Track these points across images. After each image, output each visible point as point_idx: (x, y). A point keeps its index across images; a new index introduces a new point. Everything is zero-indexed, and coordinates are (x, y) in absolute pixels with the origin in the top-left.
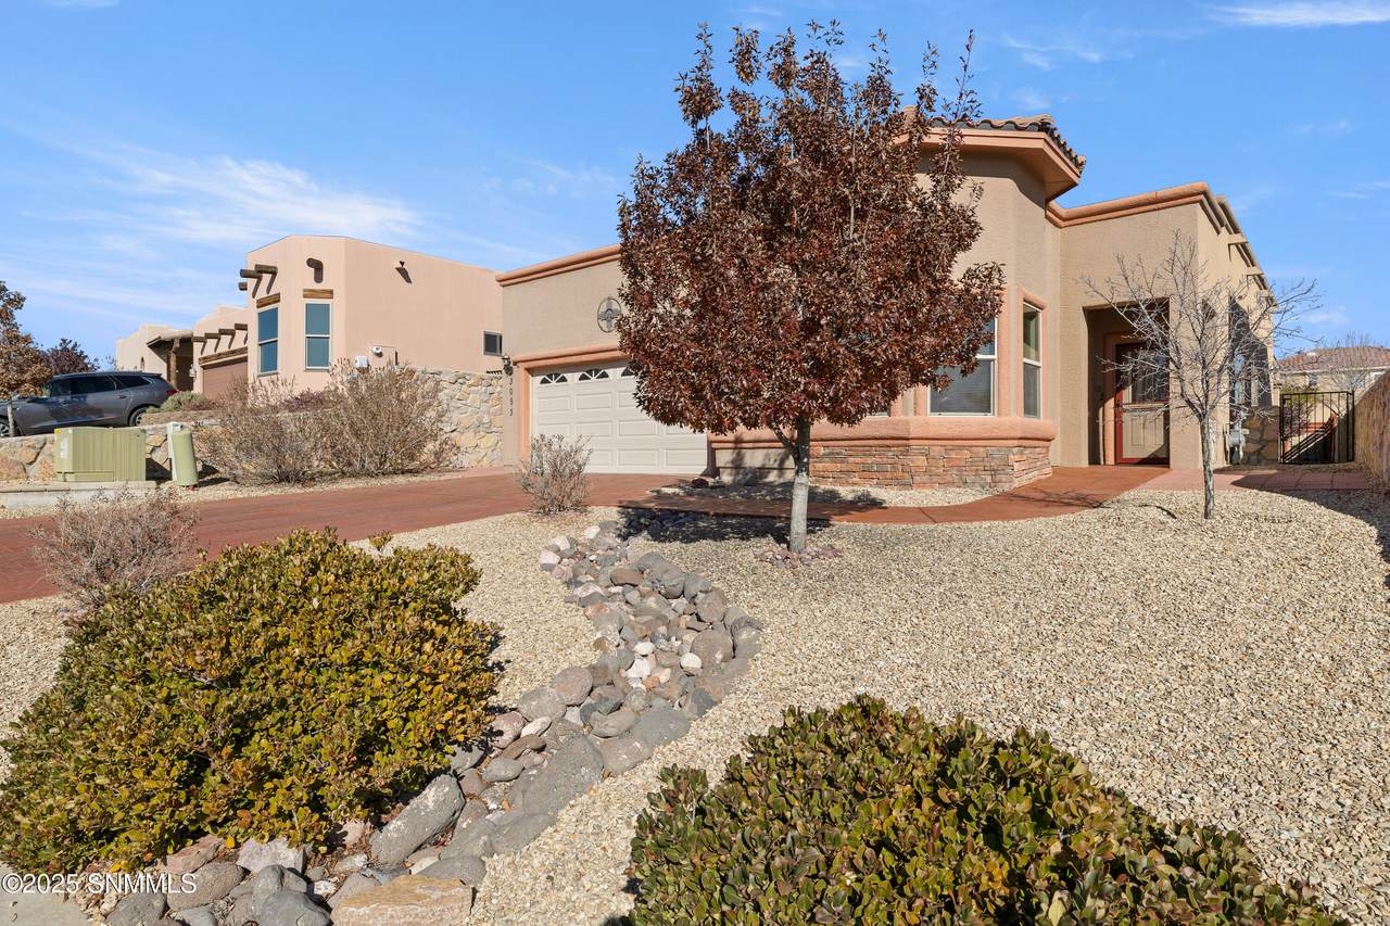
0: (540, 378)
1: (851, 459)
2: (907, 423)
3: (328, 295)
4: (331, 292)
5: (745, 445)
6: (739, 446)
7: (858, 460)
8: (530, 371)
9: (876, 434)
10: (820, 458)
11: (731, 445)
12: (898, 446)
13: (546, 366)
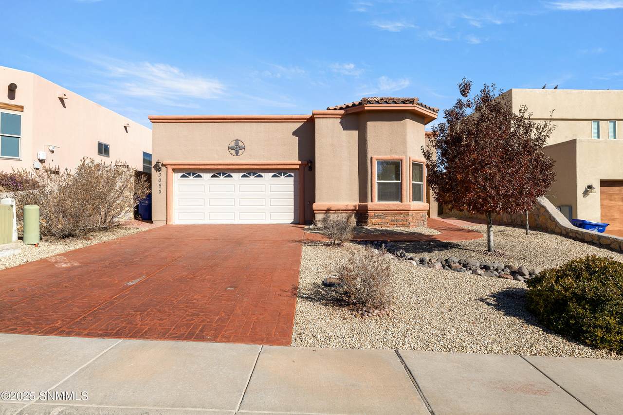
0: (181, 174)
1: (386, 218)
2: (410, 205)
3: (20, 109)
4: (22, 107)
5: (331, 212)
6: (328, 212)
7: (389, 218)
8: (174, 170)
9: (398, 209)
10: (373, 217)
11: (324, 212)
12: (405, 213)
13: (190, 169)
